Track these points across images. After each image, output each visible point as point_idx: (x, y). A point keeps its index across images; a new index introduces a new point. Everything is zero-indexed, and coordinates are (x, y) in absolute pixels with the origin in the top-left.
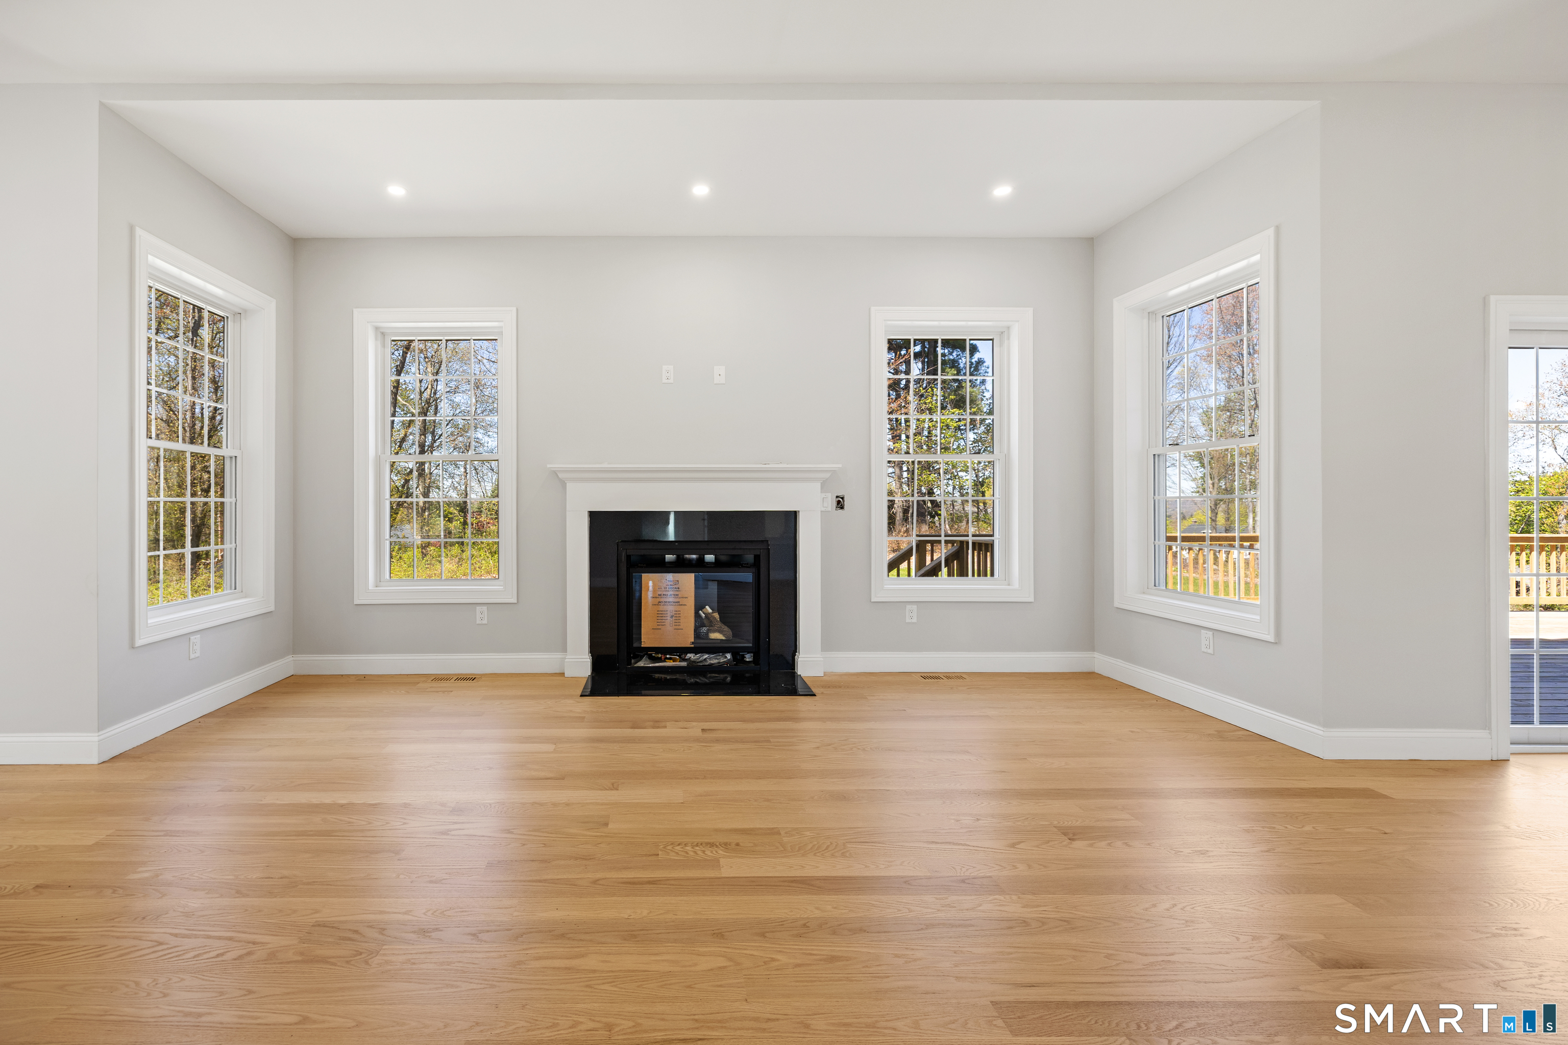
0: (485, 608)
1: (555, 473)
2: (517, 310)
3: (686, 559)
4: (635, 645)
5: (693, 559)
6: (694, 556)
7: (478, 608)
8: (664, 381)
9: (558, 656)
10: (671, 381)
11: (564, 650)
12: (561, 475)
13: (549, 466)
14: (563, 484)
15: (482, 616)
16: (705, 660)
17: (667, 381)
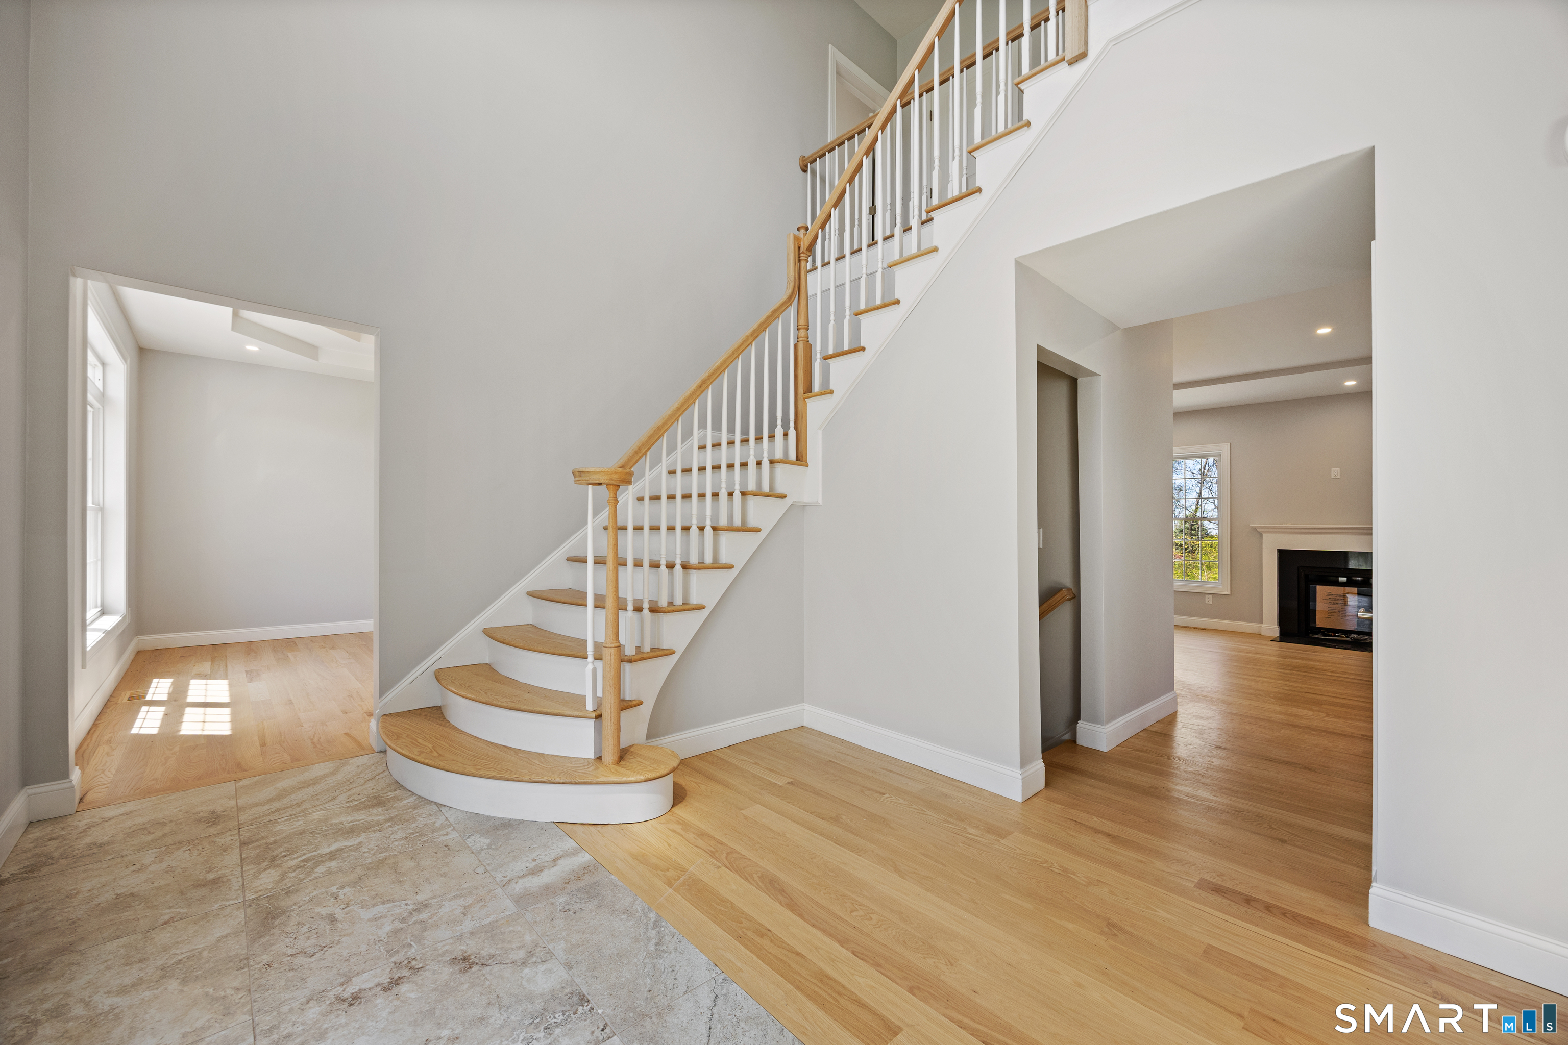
0: (1210, 596)
1: (1255, 529)
2: (1231, 444)
3: (1353, 580)
4: (1312, 625)
5: (1359, 580)
6: (1360, 579)
7: (1206, 596)
8: (1333, 477)
9: (1258, 625)
10: (1339, 477)
11: (1261, 622)
12: (1258, 530)
13: (1251, 525)
14: (1261, 535)
15: (1209, 600)
16: (1366, 639)
17: (1335, 477)
